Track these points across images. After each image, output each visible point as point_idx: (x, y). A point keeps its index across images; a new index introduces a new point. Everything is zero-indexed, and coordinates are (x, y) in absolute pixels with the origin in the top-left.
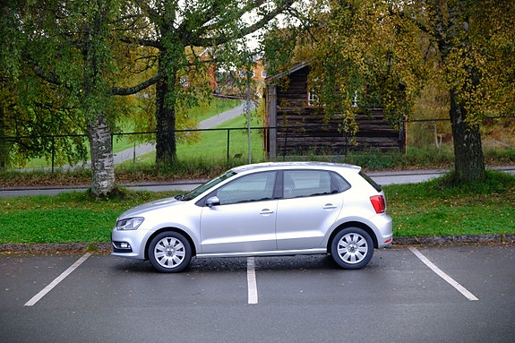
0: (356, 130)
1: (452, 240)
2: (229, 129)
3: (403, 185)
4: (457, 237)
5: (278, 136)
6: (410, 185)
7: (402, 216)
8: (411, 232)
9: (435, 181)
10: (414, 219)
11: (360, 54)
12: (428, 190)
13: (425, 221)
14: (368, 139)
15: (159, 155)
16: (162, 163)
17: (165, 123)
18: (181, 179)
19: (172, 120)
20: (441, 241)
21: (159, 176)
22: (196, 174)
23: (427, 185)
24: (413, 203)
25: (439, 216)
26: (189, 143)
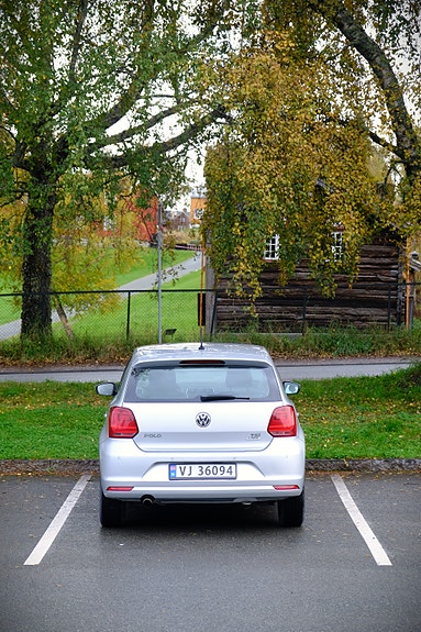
0: (258, 292)
1: (400, 465)
2: (129, 292)
3: (352, 379)
4: (409, 461)
5: (217, 303)
6: (363, 378)
7: (335, 426)
8: (339, 452)
9: (403, 374)
10: (352, 431)
11: (264, 179)
12: (388, 388)
13: (368, 435)
14: (351, 311)
15: (25, 329)
16: (28, 341)
17: (35, 282)
18: (55, 364)
19: (46, 276)
20: (384, 466)
21: (24, 359)
22: (80, 358)
23: (388, 379)
24: (361, 407)
25: (391, 428)
26: (103, 312)
